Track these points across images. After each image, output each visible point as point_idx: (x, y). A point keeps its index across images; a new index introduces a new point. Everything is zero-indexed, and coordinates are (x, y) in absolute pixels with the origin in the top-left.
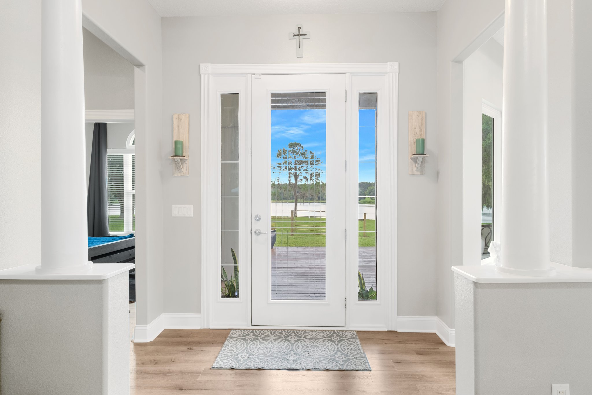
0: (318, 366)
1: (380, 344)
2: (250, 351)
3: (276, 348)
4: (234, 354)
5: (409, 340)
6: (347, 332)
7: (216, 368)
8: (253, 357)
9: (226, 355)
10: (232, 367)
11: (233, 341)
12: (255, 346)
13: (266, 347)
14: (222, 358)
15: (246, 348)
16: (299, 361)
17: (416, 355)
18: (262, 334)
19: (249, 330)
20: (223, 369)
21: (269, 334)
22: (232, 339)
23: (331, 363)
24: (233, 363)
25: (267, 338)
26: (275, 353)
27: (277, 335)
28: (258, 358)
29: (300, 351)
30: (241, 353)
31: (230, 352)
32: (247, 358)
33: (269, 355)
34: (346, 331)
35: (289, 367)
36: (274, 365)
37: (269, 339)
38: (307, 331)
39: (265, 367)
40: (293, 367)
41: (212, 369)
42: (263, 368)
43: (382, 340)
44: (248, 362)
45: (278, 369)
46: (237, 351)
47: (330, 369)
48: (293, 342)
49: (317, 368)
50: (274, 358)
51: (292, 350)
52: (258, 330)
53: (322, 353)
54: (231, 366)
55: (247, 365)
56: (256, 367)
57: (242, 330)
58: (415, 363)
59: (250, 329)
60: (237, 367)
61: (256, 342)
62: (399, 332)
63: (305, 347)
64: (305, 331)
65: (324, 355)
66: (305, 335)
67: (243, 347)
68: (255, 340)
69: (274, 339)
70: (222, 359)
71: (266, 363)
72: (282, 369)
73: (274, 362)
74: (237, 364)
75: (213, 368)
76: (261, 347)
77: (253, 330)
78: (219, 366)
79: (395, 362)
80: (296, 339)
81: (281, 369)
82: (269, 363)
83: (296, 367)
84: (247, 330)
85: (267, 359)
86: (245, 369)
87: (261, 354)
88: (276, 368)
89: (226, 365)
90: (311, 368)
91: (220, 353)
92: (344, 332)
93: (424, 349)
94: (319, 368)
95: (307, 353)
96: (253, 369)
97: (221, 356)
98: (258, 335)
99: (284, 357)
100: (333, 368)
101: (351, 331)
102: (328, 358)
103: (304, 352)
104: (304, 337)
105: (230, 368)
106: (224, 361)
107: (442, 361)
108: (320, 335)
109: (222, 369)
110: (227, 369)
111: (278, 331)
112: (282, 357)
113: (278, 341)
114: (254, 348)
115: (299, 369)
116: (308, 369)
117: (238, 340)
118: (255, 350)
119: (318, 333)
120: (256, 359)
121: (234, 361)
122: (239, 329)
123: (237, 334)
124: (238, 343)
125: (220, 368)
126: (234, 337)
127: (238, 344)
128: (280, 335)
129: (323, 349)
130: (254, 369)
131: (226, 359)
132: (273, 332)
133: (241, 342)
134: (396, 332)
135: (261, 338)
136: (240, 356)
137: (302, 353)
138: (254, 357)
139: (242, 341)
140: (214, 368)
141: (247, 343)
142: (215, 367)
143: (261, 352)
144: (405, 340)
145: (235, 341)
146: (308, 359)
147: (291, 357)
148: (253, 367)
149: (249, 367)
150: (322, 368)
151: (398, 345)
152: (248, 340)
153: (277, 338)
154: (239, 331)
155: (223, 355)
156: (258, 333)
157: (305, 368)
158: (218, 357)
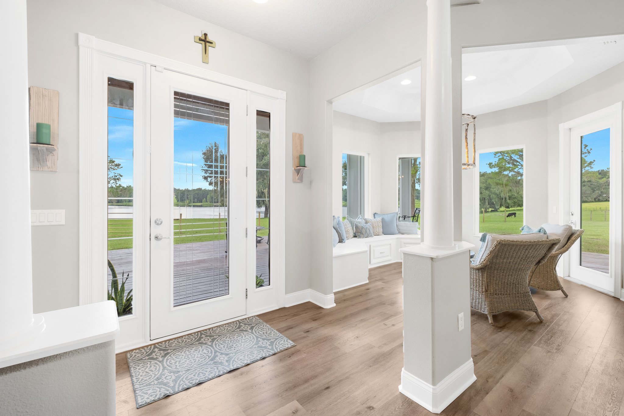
0: (253, 358)
1: (283, 321)
2: (171, 369)
3: (198, 355)
4: (156, 379)
5: (299, 312)
6: (250, 319)
7: (145, 405)
8: (180, 373)
9: (145, 384)
10: (167, 395)
11: (141, 365)
12: (173, 361)
13: (186, 358)
14: (143, 389)
15: (164, 368)
16: (232, 360)
17: (314, 322)
18: (169, 346)
19: (149, 347)
20: (155, 401)
21: (177, 343)
22: (136, 363)
23: (262, 351)
24: (163, 390)
25: (179, 348)
26: (202, 361)
27: (187, 342)
28: (187, 373)
29: (225, 350)
30: (162, 374)
31: (147, 378)
32: (175, 378)
33: (196, 365)
34: (248, 318)
35: (229, 370)
36: (211, 373)
37: (182, 349)
38: (214, 329)
39: (204, 379)
40: (232, 368)
41: (140, 408)
42: (203, 381)
43: (281, 318)
44: (180, 382)
45: (219, 375)
46: (156, 375)
47: (266, 357)
48: (210, 344)
49: (254, 360)
50: (205, 366)
51: (216, 352)
52: (161, 342)
53: (246, 344)
54: (163, 394)
55: (181, 386)
56: (193, 383)
57: (141, 349)
58: (318, 328)
59: (151, 345)
60: (172, 392)
61: (169, 357)
62: (287, 307)
63: (226, 344)
64: (213, 329)
65: (249, 346)
66: (216, 333)
67: (159, 368)
68: (167, 355)
69: (187, 346)
70: (143, 391)
71: (201, 375)
72: (223, 374)
73: (208, 370)
74: (170, 389)
75: (141, 406)
76: (180, 360)
77: (154, 344)
78: (148, 401)
79: (306, 332)
80: (210, 340)
81: (221, 374)
82: (205, 374)
83: (235, 367)
84: (147, 346)
85: (198, 370)
86: (182, 390)
87: (187, 367)
88: (216, 376)
89: (156, 396)
90: (249, 362)
91: (135, 384)
92: (247, 320)
93: (314, 315)
94: (256, 359)
95: (233, 349)
96: (191, 387)
97: (140, 387)
98: (165, 348)
99: (214, 361)
100: (267, 355)
101: (252, 317)
102: (255, 348)
103: (229, 349)
104: (216, 336)
105: (163, 398)
106: (149, 392)
107: (332, 321)
108: (229, 328)
109: (153, 402)
110: (159, 399)
111: (184, 337)
112: (212, 362)
113: (194, 347)
114: (174, 364)
115: (238, 367)
116: (247, 364)
117: (146, 362)
118: (176, 366)
119: (226, 328)
120: (186, 375)
121: (162, 387)
122: (136, 349)
123: (137, 355)
124: (149, 366)
125: (151, 402)
126: (137, 361)
127: (151, 367)
128: (189, 340)
129: (243, 341)
130: (193, 386)
131: (149, 389)
132: (180, 340)
133: (152, 363)
134: (284, 308)
135: (172, 350)
136: (164, 378)
137: (228, 350)
138: (182, 374)
139: (152, 360)
140: (143, 405)
141: (160, 362)
142: (143, 403)
143: (186, 365)
144: (296, 313)
145: (142, 364)
146: (238, 355)
147: (221, 359)
148: (191, 385)
149: (185, 387)
150: (259, 358)
151: (295, 318)
152: (158, 358)
153: (190, 345)
154: (137, 351)
155: (142, 386)
156: (164, 346)
157: (244, 365)
158: (136, 390)
